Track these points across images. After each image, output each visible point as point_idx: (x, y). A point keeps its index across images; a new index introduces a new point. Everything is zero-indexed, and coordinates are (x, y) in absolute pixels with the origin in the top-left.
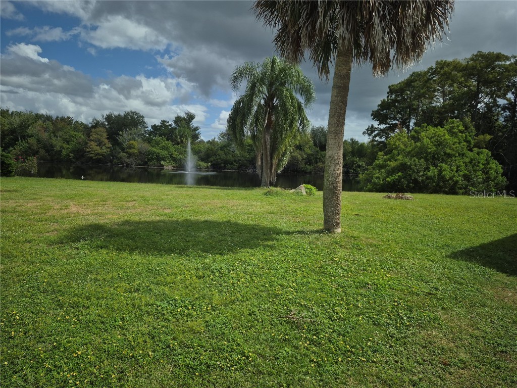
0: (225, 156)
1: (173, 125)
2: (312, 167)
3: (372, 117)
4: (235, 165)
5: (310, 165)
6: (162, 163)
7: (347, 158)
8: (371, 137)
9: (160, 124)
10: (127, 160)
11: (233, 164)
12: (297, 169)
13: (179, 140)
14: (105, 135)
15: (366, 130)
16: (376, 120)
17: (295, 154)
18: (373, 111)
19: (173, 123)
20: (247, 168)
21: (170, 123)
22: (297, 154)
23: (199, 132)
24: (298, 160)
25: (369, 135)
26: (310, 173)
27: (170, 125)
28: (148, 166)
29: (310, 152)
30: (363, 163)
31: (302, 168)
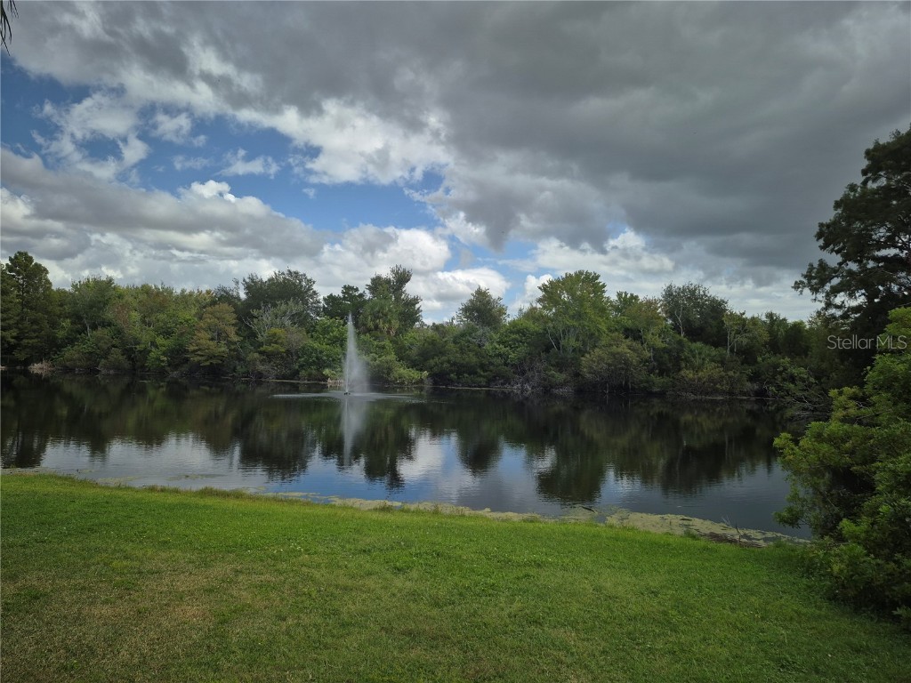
0: (458, 355)
1: (368, 295)
2: (665, 380)
3: (821, 242)
4: (481, 376)
5: (661, 374)
6: (327, 371)
7: (759, 359)
8: (821, 296)
9: (341, 295)
10: (261, 368)
11: (476, 373)
12: (626, 383)
13: (371, 324)
14: (231, 318)
15: (805, 277)
16: (832, 251)
17: (620, 350)
18: (821, 225)
19: (367, 292)
20: (507, 381)
21: (361, 291)
22: (624, 347)
23: (419, 309)
24: (627, 363)
25: (815, 290)
26: (661, 395)
27: (361, 296)
28: (299, 379)
29: (659, 343)
30: (802, 369)
31: (641, 382)
